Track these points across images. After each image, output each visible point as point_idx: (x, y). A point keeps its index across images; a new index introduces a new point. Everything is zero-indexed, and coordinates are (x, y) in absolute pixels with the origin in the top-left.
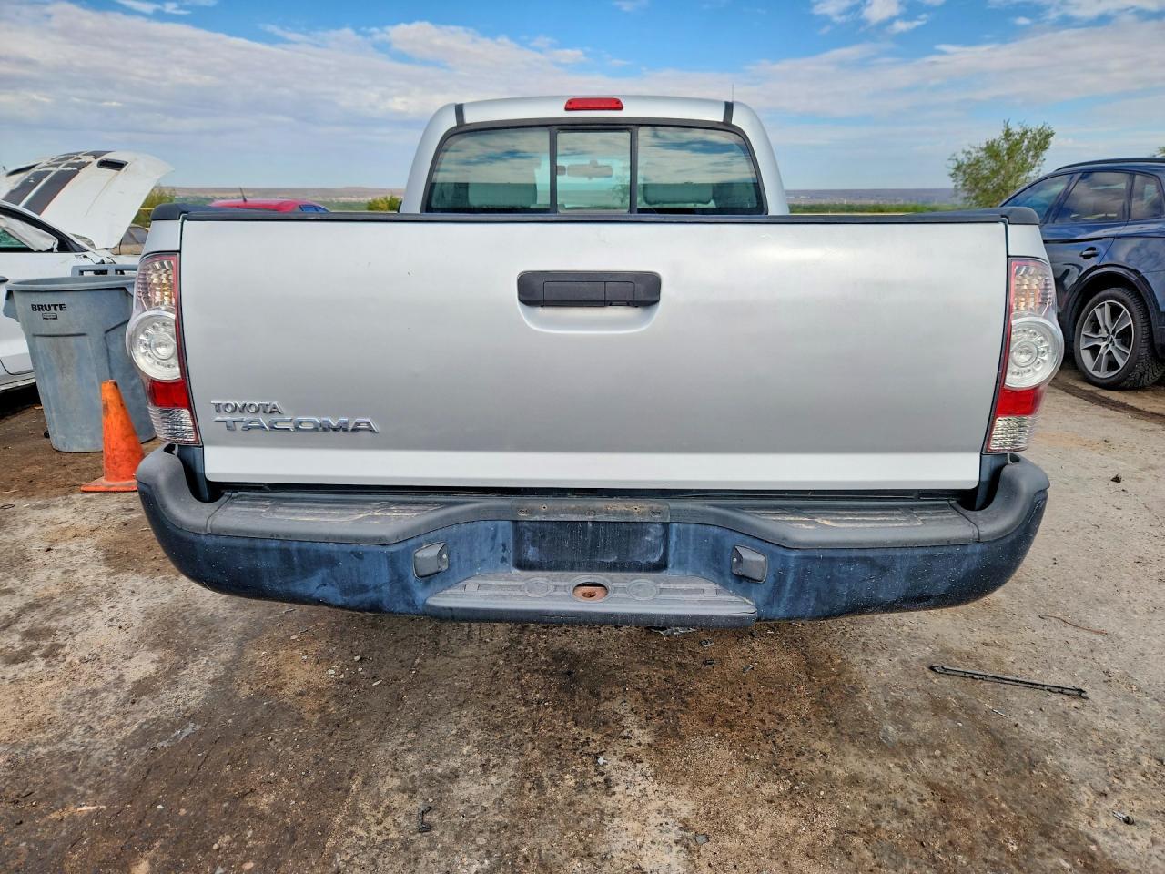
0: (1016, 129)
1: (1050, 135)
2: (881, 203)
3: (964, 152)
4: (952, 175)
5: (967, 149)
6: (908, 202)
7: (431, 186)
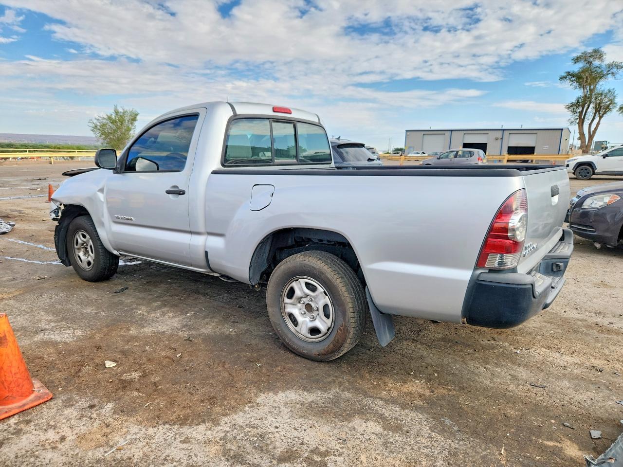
0: (121, 110)
1: (137, 115)
2: (12, 142)
3: (96, 119)
4: (92, 130)
5: (98, 118)
6: (30, 142)
7: (226, 148)
